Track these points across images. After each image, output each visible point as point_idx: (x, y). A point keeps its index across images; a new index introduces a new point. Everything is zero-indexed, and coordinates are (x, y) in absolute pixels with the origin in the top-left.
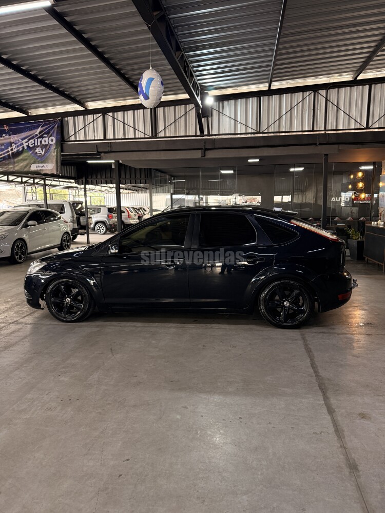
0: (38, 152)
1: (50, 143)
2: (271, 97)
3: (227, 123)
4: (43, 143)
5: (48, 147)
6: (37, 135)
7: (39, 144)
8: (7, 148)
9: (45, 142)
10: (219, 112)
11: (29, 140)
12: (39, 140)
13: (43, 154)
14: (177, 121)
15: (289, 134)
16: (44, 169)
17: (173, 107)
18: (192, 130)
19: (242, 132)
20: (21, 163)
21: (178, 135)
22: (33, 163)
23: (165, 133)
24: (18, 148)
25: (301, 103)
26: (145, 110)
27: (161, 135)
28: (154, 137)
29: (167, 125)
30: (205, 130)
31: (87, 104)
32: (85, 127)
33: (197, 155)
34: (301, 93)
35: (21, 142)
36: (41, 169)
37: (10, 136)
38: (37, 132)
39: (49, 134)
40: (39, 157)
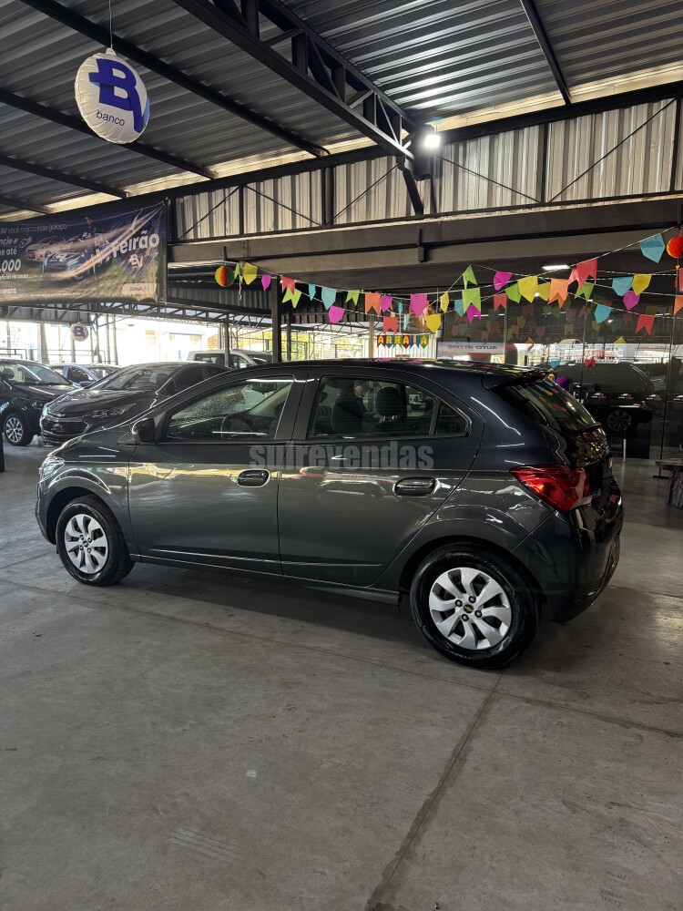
0: (133, 263)
1: (152, 245)
2: (572, 121)
3: (472, 188)
4: (141, 246)
5: (147, 253)
6: (132, 231)
7: (134, 248)
8: (89, 258)
9: (144, 243)
10: (456, 165)
11: (120, 242)
12: (136, 240)
13: (140, 266)
14: (373, 188)
15: (612, 203)
16: (142, 293)
17: (365, 162)
18: (400, 207)
19: (504, 205)
20: (108, 284)
21: (372, 219)
22: (125, 283)
23: (349, 216)
24: (104, 257)
25: (644, 128)
26: (313, 173)
27: (342, 220)
28: (328, 225)
29: (353, 200)
30: (425, 205)
31: (213, 169)
32: (210, 213)
33: (412, 258)
34: (646, 105)
35: (109, 245)
36: (137, 293)
37: (93, 236)
38: (133, 227)
39: (149, 228)
40: (134, 272)
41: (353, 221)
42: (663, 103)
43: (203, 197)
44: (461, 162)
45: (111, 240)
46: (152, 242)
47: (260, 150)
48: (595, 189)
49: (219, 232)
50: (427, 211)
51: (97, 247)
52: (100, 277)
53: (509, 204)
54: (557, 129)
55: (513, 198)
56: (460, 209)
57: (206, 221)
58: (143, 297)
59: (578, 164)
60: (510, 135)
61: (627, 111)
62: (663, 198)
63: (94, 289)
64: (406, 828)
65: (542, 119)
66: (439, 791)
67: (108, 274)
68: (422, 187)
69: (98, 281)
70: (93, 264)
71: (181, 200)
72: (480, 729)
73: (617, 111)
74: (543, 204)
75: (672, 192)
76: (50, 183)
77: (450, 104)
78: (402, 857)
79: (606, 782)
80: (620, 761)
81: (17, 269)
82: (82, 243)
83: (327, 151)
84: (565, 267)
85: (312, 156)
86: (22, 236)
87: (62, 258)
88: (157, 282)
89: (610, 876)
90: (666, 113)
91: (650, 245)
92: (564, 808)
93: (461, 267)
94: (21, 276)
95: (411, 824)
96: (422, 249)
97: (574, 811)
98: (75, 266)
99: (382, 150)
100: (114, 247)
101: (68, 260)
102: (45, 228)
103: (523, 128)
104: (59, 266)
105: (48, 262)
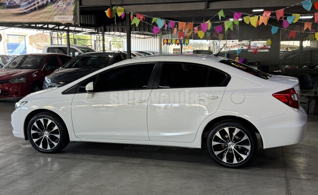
0: (60, 5)
5: (68, 1)
8: (34, 2)
13: (64, 7)
20: (46, 15)
22: (56, 15)
24: (43, 2)
33: (201, 6)
36: (63, 20)
40: (60, 10)
52: (41, 12)
58: (65, 23)
63: (37, 17)
67: (46, 10)
84: (262, 10)
87: (18, 2)
88: (74, 15)
91: (306, 4)
96: (206, 3)
98: (26, 6)
101: (21, 3)
104: (16, 6)
105: (9, 3)
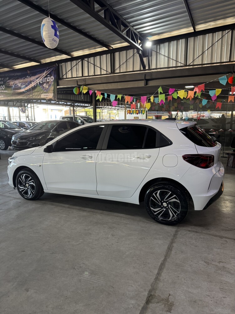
0: (45, 87)
1: (51, 80)
2: (196, 37)
3: (162, 60)
4: (47, 80)
5: (50, 83)
6: (44, 75)
7: (45, 81)
8: (29, 85)
9: (48, 80)
10: (157, 52)
11: (40, 79)
12: (45, 78)
13: (47, 87)
14: (128, 60)
15: (210, 65)
16: (48, 97)
17: (125, 51)
18: (138, 66)
19: (173, 66)
20: (36, 94)
21: (128, 71)
22: (42, 93)
23: (120, 70)
24: (34, 84)
25: (221, 40)
26: (107, 55)
27: (117, 71)
28: (113, 73)
29: (121, 64)
30: (146, 66)
31: (72, 54)
32: (71, 69)
33: (142, 84)
34: (221, 32)
35: (36, 80)
36: (46, 97)
37: (30, 77)
38: (44, 74)
39: (50, 74)
40: (45, 89)
41: (121, 72)
42: (227, 31)
43: (69, 63)
44: (158, 51)
45: (37, 79)
46: (51, 79)
47: (89, 47)
48: (204, 60)
49: (75, 75)
50: (147, 68)
51: (32, 81)
52: (33, 91)
53: (175, 66)
54: (191, 40)
55: (176, 64)
56: (158, 67)
57: (70, 71)
59: (198, 52)
60: (175, 42)
61: (215, 34)
62: (227, 63)
63: (31, 95)
64: (156, 272)
65: (186, 36)
66: (165, 260)
67: (36, 90)
68: (145, 59)
69: (33, 93)
70: (31, 87)
71: (61, 64)
72: (175, 240)
73: (211, 34)
74: (186, 66)
75: (230, 61)
76: (15, 59)
77: (155, 31)
78: (156, 280)
79: (217, 255)
80: (221, 249)
81: (3, 89)
82: (26, 80)
83: (112, 47)
84: (193, 87)
85: (107, 49)
86: (5, 77)
87: (19, 85)
88: (53, 93)
89: (222, 284)
90: (228, 34)
91: (223, 79)
92: (205, 264)
93: (158, 87)
94: (5, 91)
95: (157, 270)
96: (145, 81)
97: (208, 265)
98: (24, 88)
99: (132, 47)
100: (38, 81)
101: (21, 86)
102: (13, 74)
103: (179, 39)
104: (19, 88)
105: (14, 86)
